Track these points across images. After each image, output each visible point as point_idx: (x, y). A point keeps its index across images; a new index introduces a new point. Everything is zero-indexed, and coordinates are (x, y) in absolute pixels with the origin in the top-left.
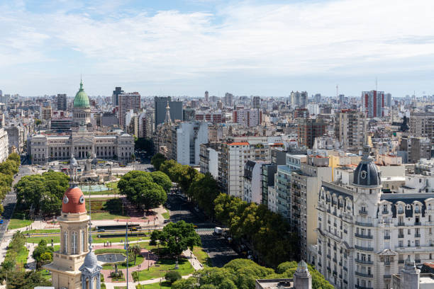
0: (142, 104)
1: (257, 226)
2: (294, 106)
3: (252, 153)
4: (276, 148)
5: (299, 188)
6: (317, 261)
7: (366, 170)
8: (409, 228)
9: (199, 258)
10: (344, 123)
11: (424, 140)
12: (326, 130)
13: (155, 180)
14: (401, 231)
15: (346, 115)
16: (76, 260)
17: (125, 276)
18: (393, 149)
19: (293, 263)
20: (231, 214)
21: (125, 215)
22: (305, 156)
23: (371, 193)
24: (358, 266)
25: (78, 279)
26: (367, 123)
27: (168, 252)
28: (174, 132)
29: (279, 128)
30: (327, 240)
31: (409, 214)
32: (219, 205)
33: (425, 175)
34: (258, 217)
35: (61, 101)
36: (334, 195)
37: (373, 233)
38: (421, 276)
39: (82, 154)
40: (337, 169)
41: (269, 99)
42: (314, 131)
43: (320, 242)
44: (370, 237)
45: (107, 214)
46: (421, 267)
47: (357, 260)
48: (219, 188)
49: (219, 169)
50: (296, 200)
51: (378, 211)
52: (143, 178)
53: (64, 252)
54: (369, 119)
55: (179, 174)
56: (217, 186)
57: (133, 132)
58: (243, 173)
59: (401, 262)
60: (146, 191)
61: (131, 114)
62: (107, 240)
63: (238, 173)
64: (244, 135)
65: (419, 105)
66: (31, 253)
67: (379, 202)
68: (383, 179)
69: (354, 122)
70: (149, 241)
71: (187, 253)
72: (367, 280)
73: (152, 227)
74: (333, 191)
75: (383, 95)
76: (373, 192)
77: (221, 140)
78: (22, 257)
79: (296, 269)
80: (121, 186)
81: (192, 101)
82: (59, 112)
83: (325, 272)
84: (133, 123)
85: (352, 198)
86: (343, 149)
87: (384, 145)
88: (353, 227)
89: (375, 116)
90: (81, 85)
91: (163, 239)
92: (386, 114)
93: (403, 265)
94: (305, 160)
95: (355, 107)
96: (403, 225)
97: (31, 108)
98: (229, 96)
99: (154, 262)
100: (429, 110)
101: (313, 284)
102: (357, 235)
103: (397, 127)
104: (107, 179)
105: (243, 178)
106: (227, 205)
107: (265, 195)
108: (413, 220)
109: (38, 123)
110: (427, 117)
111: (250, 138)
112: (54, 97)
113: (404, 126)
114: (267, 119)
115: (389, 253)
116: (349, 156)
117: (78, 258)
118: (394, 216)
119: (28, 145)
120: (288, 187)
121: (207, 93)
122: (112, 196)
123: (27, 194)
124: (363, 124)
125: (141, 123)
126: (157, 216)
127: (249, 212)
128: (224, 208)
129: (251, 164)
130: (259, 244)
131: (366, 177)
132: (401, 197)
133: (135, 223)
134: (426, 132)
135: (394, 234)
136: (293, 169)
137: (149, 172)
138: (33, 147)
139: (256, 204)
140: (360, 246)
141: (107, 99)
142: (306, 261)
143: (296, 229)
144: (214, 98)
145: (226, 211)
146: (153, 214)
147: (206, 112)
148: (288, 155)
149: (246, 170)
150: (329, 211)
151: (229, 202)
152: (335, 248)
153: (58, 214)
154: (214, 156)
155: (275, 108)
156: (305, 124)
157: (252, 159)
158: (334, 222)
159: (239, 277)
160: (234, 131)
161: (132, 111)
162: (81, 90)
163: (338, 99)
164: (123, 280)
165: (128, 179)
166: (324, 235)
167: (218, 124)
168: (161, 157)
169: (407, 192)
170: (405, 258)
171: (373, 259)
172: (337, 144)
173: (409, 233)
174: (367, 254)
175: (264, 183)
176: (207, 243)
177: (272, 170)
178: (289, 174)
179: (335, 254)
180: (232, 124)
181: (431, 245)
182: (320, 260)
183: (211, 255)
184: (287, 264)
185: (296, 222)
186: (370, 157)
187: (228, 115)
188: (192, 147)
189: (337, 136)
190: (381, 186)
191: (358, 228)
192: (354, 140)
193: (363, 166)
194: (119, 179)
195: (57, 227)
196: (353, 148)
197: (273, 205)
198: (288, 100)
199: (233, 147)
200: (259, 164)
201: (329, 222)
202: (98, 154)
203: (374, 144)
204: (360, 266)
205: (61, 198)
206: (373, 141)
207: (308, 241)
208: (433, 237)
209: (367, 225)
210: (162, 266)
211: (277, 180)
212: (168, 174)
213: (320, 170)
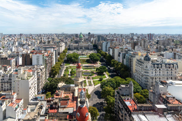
1: (121, 68)
3: (120, 50)
4: (126, 49)
5: (131, 60)
7: (147, 57)
9: (107, 74)
10: (143, 42)
12: (138, 43)
13: (98, 55)
14: (156, 72)
17: (90, 78)
21: (90, 63)
22: (133, 52)
27: (100, 73)
28: (102, 44)
29: (127, 43)
30: (138, 73)
31: (158, 68)
32: (112, 62)
33: (162, 58)
34: (121, 66)
35: (77, 35)
37: (149, 72)
39: (81, 48)
40: (140, 56)
42: (135, 44)
43: (136, 73)
44: (148, 73)
45: (86, 63)
47: (145, 78)
49: (112, 53)
50: (130, 63)
51: (150, 67)
52: (95, 55)
53: (77, 77)
55: (103, 54)
56: (112, 57)
57: (92, 43)
60: (95, 58)
61: (92, 39)
62: (86, 69)
63: (117, 55)
66: (70, 72)
67: (150, 65)
68: (152, 59)
69: (145, 42)
70: (96, 70)
71: (105, 73)
73: (97, 66)
74: (139, 61)
76: (149, 62)
80: (90, 57)
81: (106, 35)
82: (76, 38)
85: (144, 63)
87: (152, 48)
88: (144, 70)
89: (150, 39)
91: (99, 70)
96: (156, 70)
97: (70, 37)
99: (96, 75)
102: (145, 72)
103: (156, 43)
104: (86, 54)
107: (123, 61)
108: (159, 69)
109: (72, 41)
114: (124, 40)
115: (153, 77)
116: (143, 52)
118: (154, 68)
119: (69, 46)
120: (129, 59)
122: (88, 58)
124: (147, 43)
125: (94, 41)
127: (119, 65)
129: (120, 53)
131: (147, 59)
132: (156, 64)
133: (93, 65)
134: (163, 45)
135: (154, 72)
136: (130, 55)
138: (70, 47)
139: (121, 63)
140: (146, 75)
145: (114, 64)
146: (97, 63)
148: (128, 52)
149: (119, 54)
150: (138, 66)
151: (115, 62)
152: (140, 75)
154: (111, 50)
155: (126, 37)
156: (133, 43)
157: (120, 52)
158: (139, 69)
160: (116, 43)
164: (90, 79)
166: (137, 71)
167: (112, 42)
168: (99, 50)
169: (157, 62)
170: (157, 78)
171: (149, 78)
173: (158, 72)
174: (147, 77)
175: (123, 58)
176: (110, 71)
177: (125, 55)
181: (163, 75)
183: (110, 74)
184: (128, 78)
185: (130, 68)
188: (106, 47)
190: (151, 61)
194: (89, 54)
196: (145, 49)
197: (125, 63)
199: (116, 49)
200: (122, 53)
202: (85, 48)
207: (133, 72)
208: (164, 73)
209: (147, 70)
210: (99, 76)
211: (126, 57)
212: (101, 54)
213: (136, 56)
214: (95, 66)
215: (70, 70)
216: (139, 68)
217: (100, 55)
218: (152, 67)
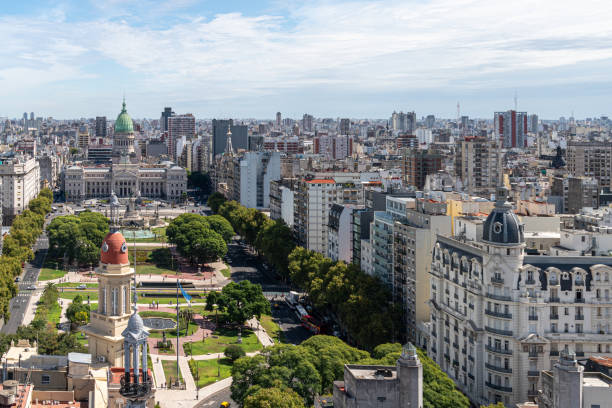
0: (197, 129)
1: (346, 292)
2: (396, 132)
3: (339, 194)
4: (372, 188)
5: (404, 243)
6: (430, 345)
7: (502, 221)
8: (566, 306)
9: (268, 331)
10: (469, 155)
11: (589, 181)
12: (442, 165)
13: (213, 227)
14: (554, 310)
15: (471, 145)
16: (117, 323)
17: (174, 348)
18: (541, 194)
19: (396, 345)
20: (311, 274)
21: (175, 269)
22: (413, 200)
23: (508, 253)
24: (490, 356)
25: (119, 347)
26: (502, 155)
28: (237, 165)
29: (376, 161)
30: (445, 317)
31: (566, 285)
32: (295, 263)
33: (591, 230)
34: (347, 280)
35: (100, 125)
36: (455, 254)
37: (512, 310)
38: (585, 376)
39: (124, 192)
40: (459, 218)
41: (362, 122)
42: (424, 166)
43: (434, 318)
44: (507, 315)
45: (154, 267)
46: (584, 363)
47: (489, 348)
48: (295, 239)
49: (295, 215)
50: (399, 260)
51: (520, 279)
52: (197, 223)
53: (103, 312)
54: (504, 150)
55: (242, 220)
56: (291, 237)
57: (185, 164)
58: (327, 221)
59: (554, 353)
60: (199, 241)
61: (183, 142)
62: (150, 299)
63: (320, 220)
64: (328, 170)
65: (579, 131)
66: (64, 311)
67: (522, 267)
68: (527, 235)
69: (483, 154)
70: (204, 304)
71: (252, 322)
72: (503, 376)
73: (208, 286)
74: (453, 249)
75: (526, 117)
76: (512, 252)
77: (297, 176)
78: (55, 315)
79: (400, 354)
80: (170, 233)
81: (261, 125)
82: (98, 138)
83: (442, 361)
84: (185, 152)
85: (480, 260)
86: (467, 192)
87: (528, 187)
88: (482, 300)
89: (514, 145)
90: (124, 105)
91: (221, 303)
92: (530, 142)
93: (558, 359)
94: (414, 206)
95: (484, 133)
96: (558, 300)
97: (66, 134)
98: (308, 119)
99: (210, 332)
100: (596, 138)
101: (425, 376)
102: (488, 312)
103: (548, 162)
104: (153, 223)
105: (326, 228)
106: (306, 262)
107: (356, 251)
108: (572, 295)
109: (74, 152)
110: (592, 148)
111: (336, 174)
112: (92, 120)
113: (557, 161)
114: (360, 149)
115: (536, 340)
116: (476, 201)
117: (119, 320)
118: (544, 288)
119: (62, 177)
120: (389, 242)
121: (279, 114)
122: (159, 245)
123: (60, 239)
124: (497, 157)
125: (195, 152)
126: (215, 272)
127: (335, 273)
128: (301, 266)
129: (337, 209)
130: (347, 317)
131: (501, 231)
132: (553, 262)
133: (187, 281)
134: (592, 170)
135: (544, 313)
136: (396, 217)
137: (205, 215)
138: (68, 182)
139: (345, 262)
140: (492, 327)
141: (154, 122)
142: (414, 344)
143: (400, 300)
144: (288, 121)
145: (304, 270)
146: (210, 270)
147: (278, 139)
148: (388, 197)
149: (330, 217)
150: (447, 277)
151: (308, 258)
152: (456, 329)
153: (95, 265)
154: (288, 197)
155: (371, 134)
156: (413, 156)
157: (339, 202)
158: (454, 293)
159: (322, 359)
160: (315, 164)
161: (184, 137)
162: (124, 111)
163: (460, 122)
164: (173, 353)
165: (179, 224)
166: (440, 309)
167: (294, 156)
168: (221, 197)
169: (563, 254)
170: (561, 348)
171: (511, 347)
172: (459, 185)
173: (566, 313)
174: (503, 339)
175: (356, 235)
176: (281, 312)
177: (366, 218)
178: (390, 224)
179: (456, 337)
180: (312, 156)
181: (601, 333)
182: (435, 344)
183: (284, 327)
184: (388, 346)
185: (400, 290)
186: (507, 203)
187: (307, 143)
188: (260, 184)
189: (459, 173)
190: (524, 245)
191: (489, 303)
192: (483, 179)
193: (497, 216)
194: (167, 224)
195: (94, 280)
196: (482, 190)
197: (368, 266)
198: (389, 123)
199: (313, 185)
200: (348, 208)
201: (448, 292)
202: (142, 191)
203: (512, 186)
204: (493, 356)
205: (99, 245)
206: (511, 181)
207: (417, 317)
208: (603, 321)
209: (503, 299)
210: (221, 338)
211: (373, 231)
212: (229, 219)
213: (434, 219)
214: (202, 282)
215: (65, 303)
216: (452, 291)
217: (229, 227)
218: (530, 281)
